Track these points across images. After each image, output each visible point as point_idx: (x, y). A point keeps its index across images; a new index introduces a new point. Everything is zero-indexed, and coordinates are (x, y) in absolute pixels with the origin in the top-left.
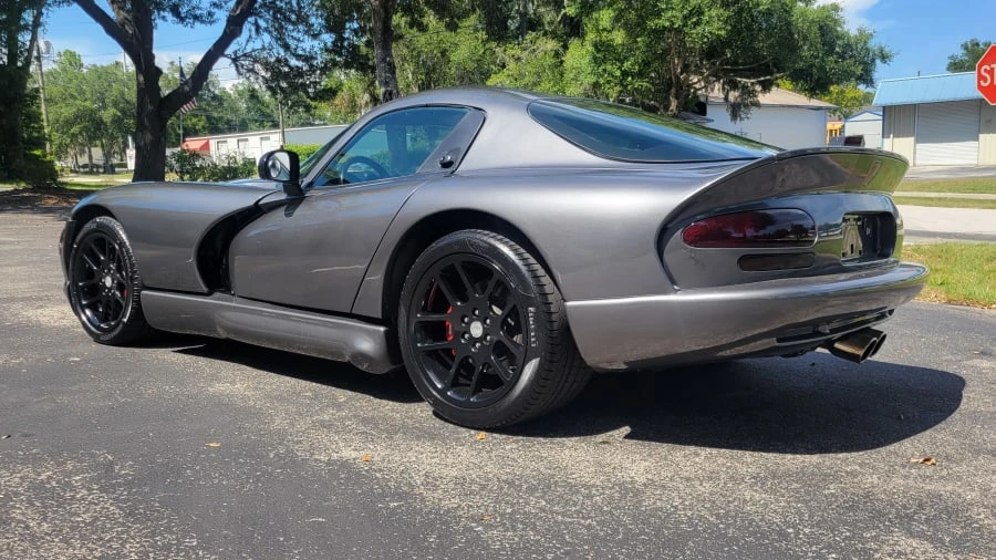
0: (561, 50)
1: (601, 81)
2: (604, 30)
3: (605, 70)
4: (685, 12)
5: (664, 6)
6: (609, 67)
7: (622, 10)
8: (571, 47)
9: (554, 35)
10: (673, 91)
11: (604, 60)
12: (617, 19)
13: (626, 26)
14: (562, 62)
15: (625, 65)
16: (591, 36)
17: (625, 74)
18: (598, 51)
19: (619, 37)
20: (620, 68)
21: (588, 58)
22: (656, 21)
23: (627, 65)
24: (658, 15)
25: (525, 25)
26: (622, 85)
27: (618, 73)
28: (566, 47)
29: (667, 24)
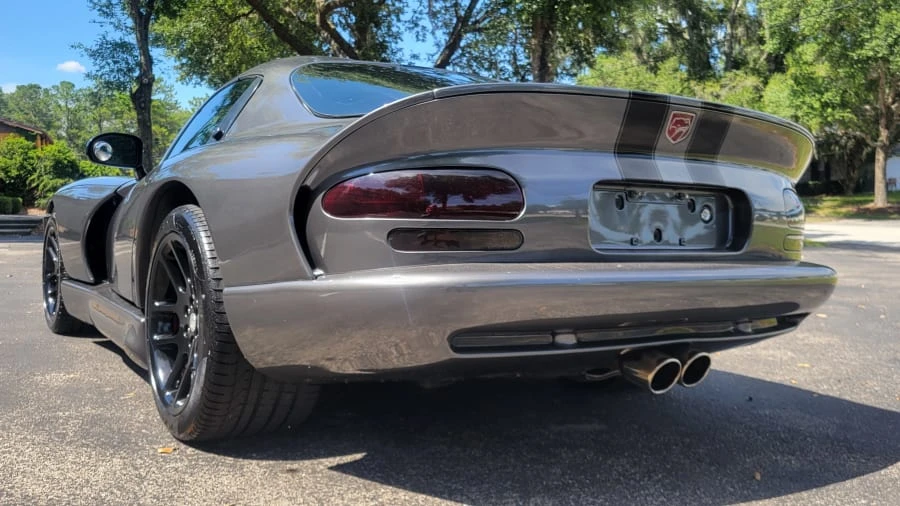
0: (761, 85)
1: (800, 114)
2: (805, 63)
3: (803, 103)
4: (890, 40)
5: (868, 36)
6: (808, 99)
7: (828, 44)
8: (772, 82)
9: (756, 72)
10: (883, 121)
11: (803, 93)
12: (822, 53)
13: (831, 59)
14: (761, 97)
15: (825, 96)
16: (792, 70)
17: (825, 105)
18: (798, 84)
19: (822, 70)
20: (819, 100)
21: (787, 92)
22: (859, 52)
23: (827, 96)
24: (861, 45)
25: (730, 64)
26: (822, 116)
27: (817, 105)
28: (766, 83)
29: (871, 53)
